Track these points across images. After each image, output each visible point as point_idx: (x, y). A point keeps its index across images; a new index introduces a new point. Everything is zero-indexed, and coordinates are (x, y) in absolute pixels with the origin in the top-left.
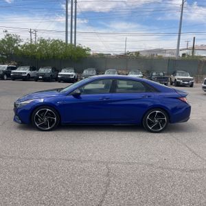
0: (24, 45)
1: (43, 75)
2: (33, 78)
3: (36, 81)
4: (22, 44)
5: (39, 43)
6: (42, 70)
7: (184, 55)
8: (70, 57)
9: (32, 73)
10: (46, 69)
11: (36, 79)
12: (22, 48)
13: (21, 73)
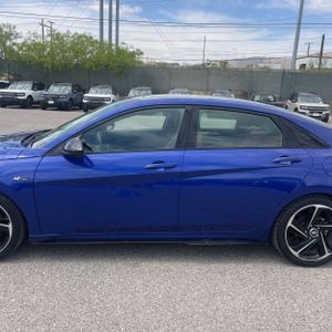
0: (24, 44)
1: (55, 98)
2: (38, 103)
3: (44, 108)
4: (19, 41)
5: (49, 39)
6: (55, 90)
7: (303, 66)
8: (106, 66)
9: (37, 95)
10: (63, 87)
11: (44, 106)
12: (21, 49)
13: (16, 94)
